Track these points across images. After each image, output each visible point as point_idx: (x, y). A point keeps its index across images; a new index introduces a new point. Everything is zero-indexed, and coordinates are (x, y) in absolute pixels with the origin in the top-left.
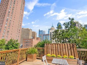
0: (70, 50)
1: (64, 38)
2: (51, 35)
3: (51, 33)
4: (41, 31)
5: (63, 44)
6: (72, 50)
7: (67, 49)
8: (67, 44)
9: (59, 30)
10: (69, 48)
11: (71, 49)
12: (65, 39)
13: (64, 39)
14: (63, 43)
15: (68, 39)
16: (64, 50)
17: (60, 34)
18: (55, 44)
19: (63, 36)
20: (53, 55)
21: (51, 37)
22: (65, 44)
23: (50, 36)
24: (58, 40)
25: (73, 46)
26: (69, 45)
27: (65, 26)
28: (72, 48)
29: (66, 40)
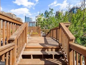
4: (27, 18)
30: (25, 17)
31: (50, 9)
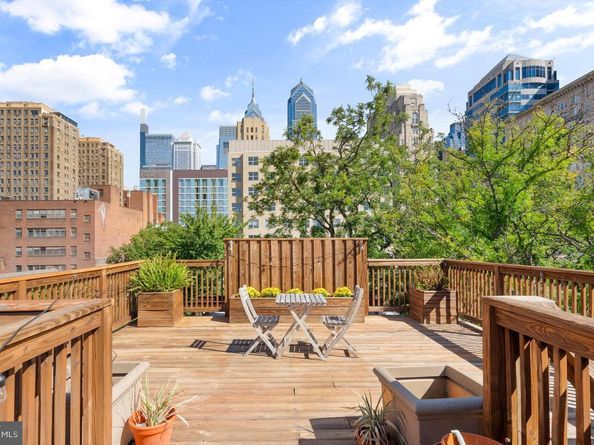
0: (342, 265)
1: (324, 204)
2: (238, 177)
3: (239, 163)
5: (317, 241)
6: (350, 266)
7: (329, 261)
8: (333, 242)
9: (302, 151)
10: (339, 257)
11: (345, 259)
12: (327, 212)
13: (320, 212)
14: (313, 234)
15: (342, 212)
16: (318, 266)
17: (302, 180)
18: (280, 242)
19: (317, 190)
20: (266, 290)
21: (238, 192)
22: (323, 242)
23: (231, 185)
24: (290, 215)
25: (355, 249)
26: (339, 246)
27: (335, 129)
28: (350, 258)
29: (332, 217)
30: (143, 135)
31: (370, 87)
